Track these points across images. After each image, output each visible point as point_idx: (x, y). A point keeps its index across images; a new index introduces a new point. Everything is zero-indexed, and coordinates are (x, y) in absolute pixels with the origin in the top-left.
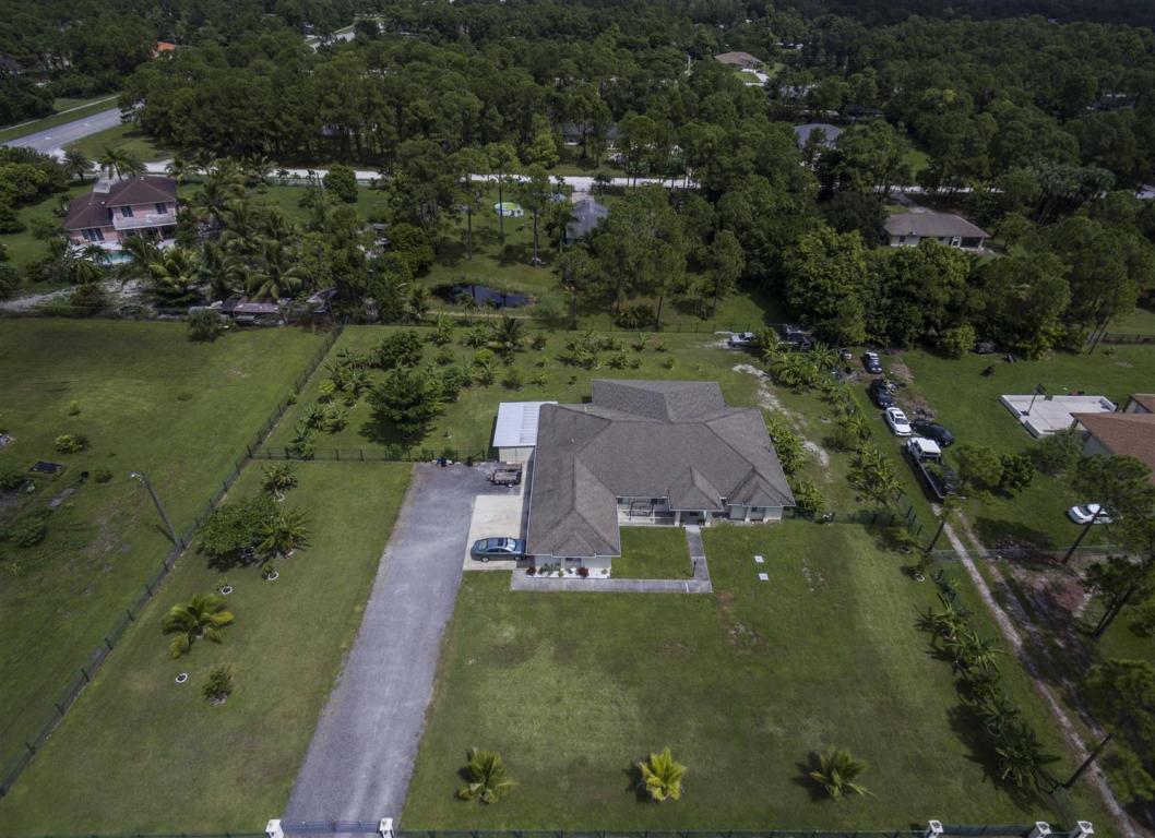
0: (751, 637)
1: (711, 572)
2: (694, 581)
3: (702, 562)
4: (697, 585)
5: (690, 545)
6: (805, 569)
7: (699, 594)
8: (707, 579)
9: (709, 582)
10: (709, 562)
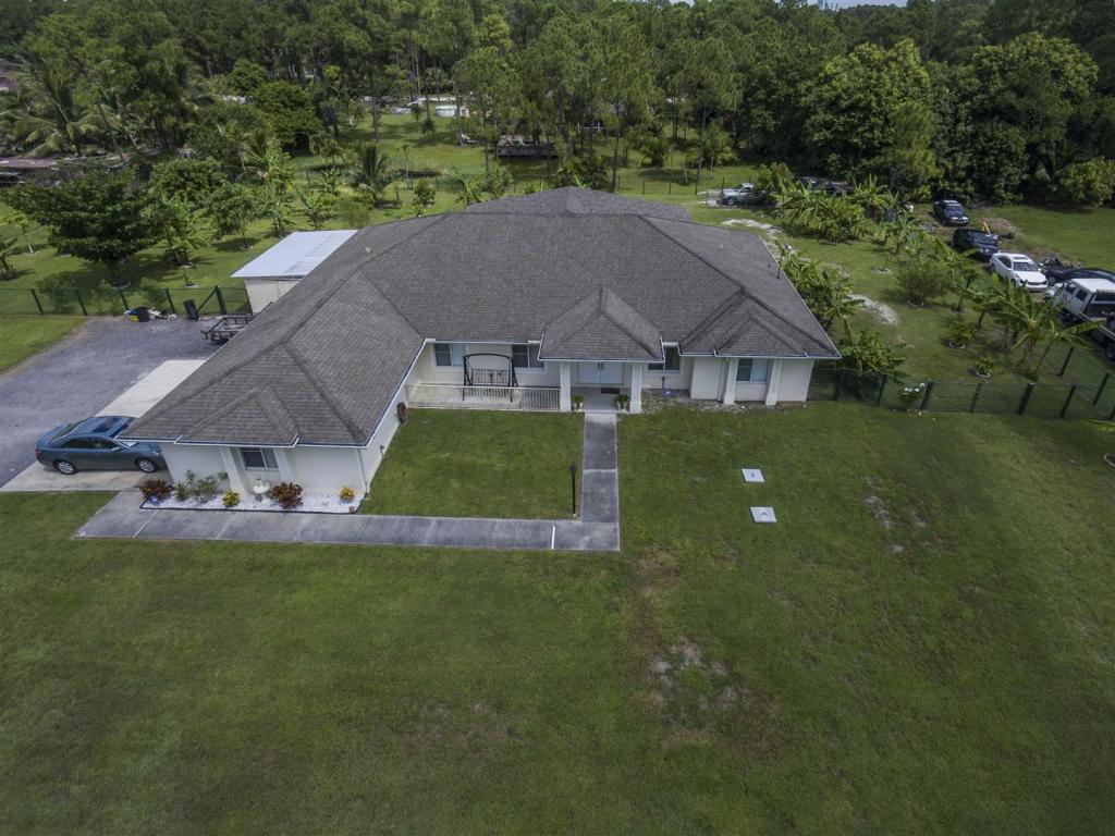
0: (720, 684)
1: (625, 503)
2: (578, 523)
3: (608, 480)
4: (581, 532)
5: (587, 445)
6: (873, 499)
7: (580, 554)
8: (610, 520)
9: (614, 527)
10: (625, 481)
